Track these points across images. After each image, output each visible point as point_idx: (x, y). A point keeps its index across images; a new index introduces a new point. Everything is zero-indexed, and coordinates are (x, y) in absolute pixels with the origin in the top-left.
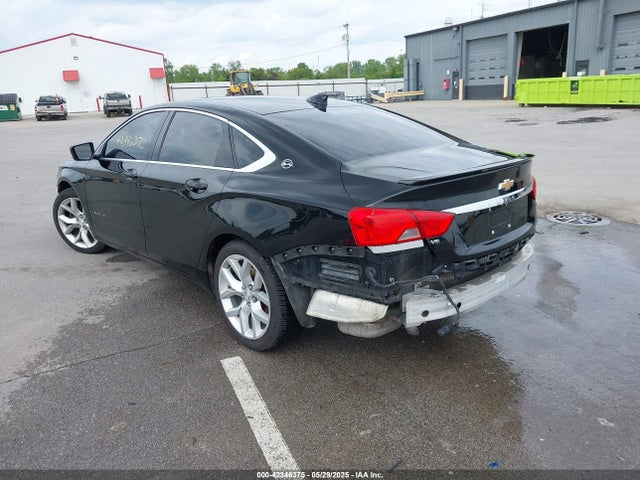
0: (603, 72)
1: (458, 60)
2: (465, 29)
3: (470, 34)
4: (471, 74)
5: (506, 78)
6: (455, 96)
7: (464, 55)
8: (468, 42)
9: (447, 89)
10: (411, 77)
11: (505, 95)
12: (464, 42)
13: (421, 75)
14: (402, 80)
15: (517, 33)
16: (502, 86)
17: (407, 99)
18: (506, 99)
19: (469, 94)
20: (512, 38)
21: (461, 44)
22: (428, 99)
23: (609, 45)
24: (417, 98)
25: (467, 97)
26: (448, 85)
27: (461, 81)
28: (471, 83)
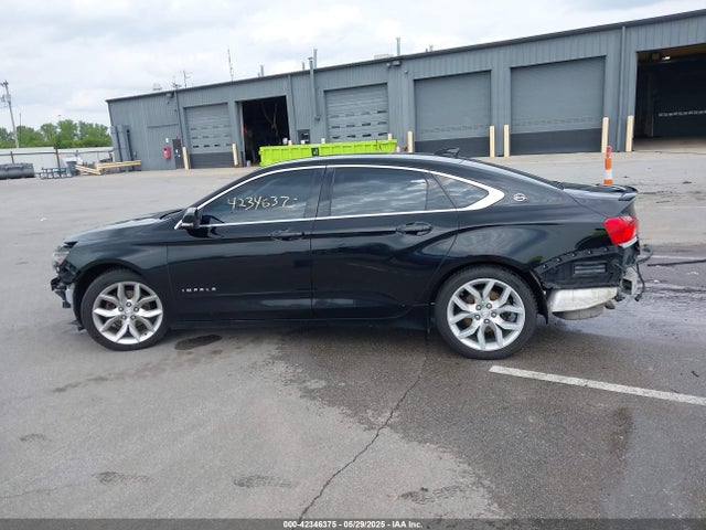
0: (323, 140)
1: (178, 128)
2: (180, 95)
3: (188, 101)
4: (194, 142)
5: (234, 145)
6: (180, 164)
7: (183, 122)
8: (185, 109)
9: (170, 158)
10: (123, 146)
11: (236, 163)
12: (182, 110)
13: (134, 143)
14: (110, 148)
15: (237, 102)
16: (232, 154)
17: (122, 170)
18: (238, 166)
19: (195, 162)
20: (232, 108)
21: (177, 111)
22: (148, 170)
23: (324, 117)
24: (133, 169)
25: (193, 165)
26: (169, 153)
27: (184, 149)
28: (196, 151)
